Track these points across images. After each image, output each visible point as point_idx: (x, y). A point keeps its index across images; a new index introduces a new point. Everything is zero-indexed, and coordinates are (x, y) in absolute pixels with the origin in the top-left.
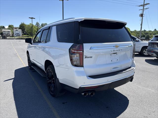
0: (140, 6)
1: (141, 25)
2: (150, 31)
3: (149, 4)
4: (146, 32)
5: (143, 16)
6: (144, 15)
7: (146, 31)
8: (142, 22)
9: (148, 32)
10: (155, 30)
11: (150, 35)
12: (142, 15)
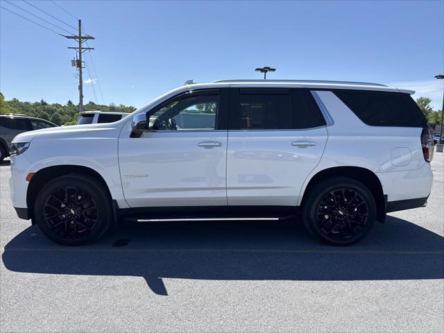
0: (68, 37)
1: (80, 88)
2: (58, 106)
3: (92, 38)
4: (46, 107)
5: (83, 66)
6: (83, 63)
7: (46, 104)
8: (81, 82)
9: (54, 108)
10: (70, 102)
11: (61, 116)
12: (79, 63)
